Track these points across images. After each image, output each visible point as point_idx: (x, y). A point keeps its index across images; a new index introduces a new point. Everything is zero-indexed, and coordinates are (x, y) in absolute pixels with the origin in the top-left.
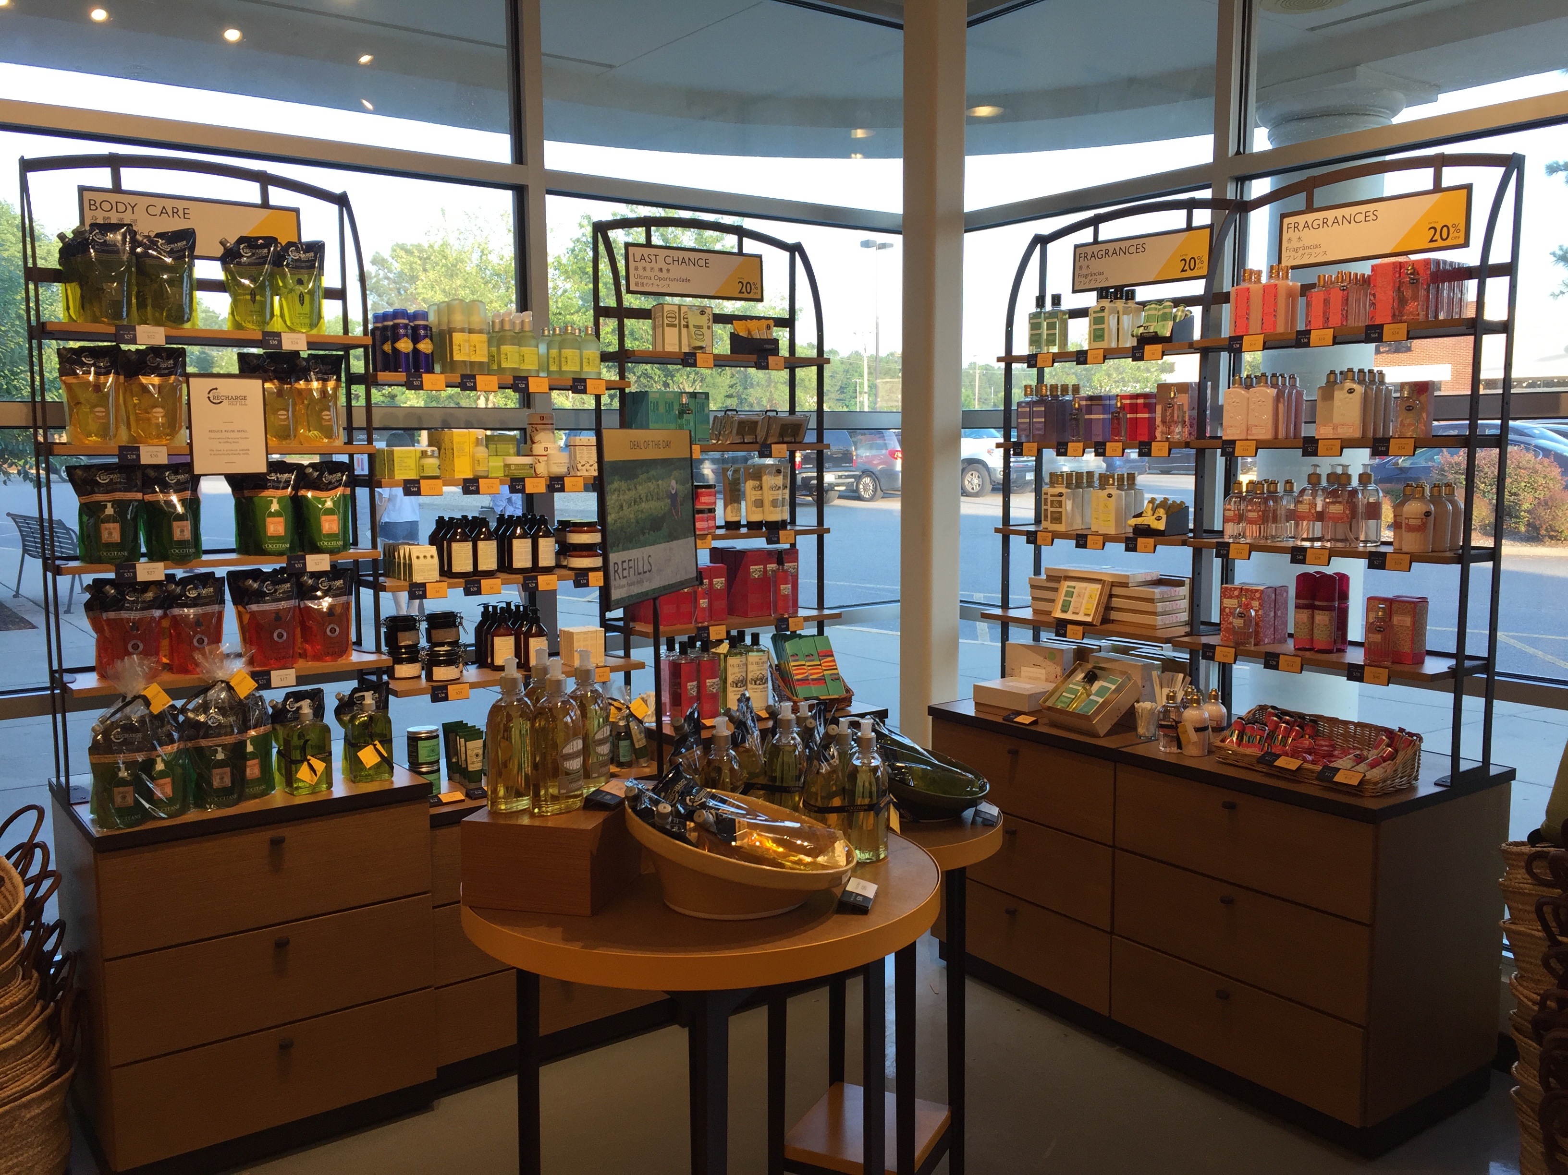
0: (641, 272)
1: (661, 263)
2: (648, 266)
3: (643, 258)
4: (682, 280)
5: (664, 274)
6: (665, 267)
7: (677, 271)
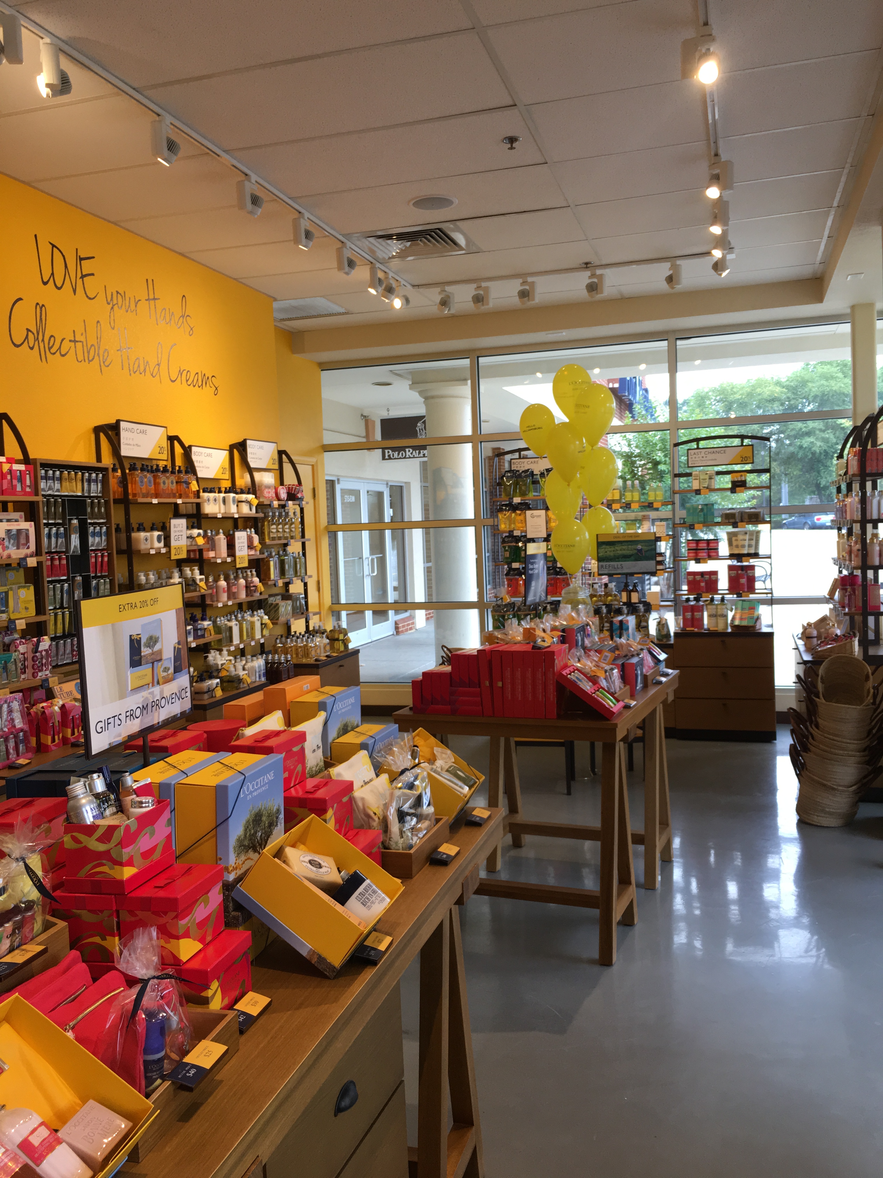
0: (694, 459)
1: (703, 455)
2: (697, 456)
3: (695, 454)
4: (712, 460)
5: (704, 458)
6: (704, 456)
7: (710, 456)
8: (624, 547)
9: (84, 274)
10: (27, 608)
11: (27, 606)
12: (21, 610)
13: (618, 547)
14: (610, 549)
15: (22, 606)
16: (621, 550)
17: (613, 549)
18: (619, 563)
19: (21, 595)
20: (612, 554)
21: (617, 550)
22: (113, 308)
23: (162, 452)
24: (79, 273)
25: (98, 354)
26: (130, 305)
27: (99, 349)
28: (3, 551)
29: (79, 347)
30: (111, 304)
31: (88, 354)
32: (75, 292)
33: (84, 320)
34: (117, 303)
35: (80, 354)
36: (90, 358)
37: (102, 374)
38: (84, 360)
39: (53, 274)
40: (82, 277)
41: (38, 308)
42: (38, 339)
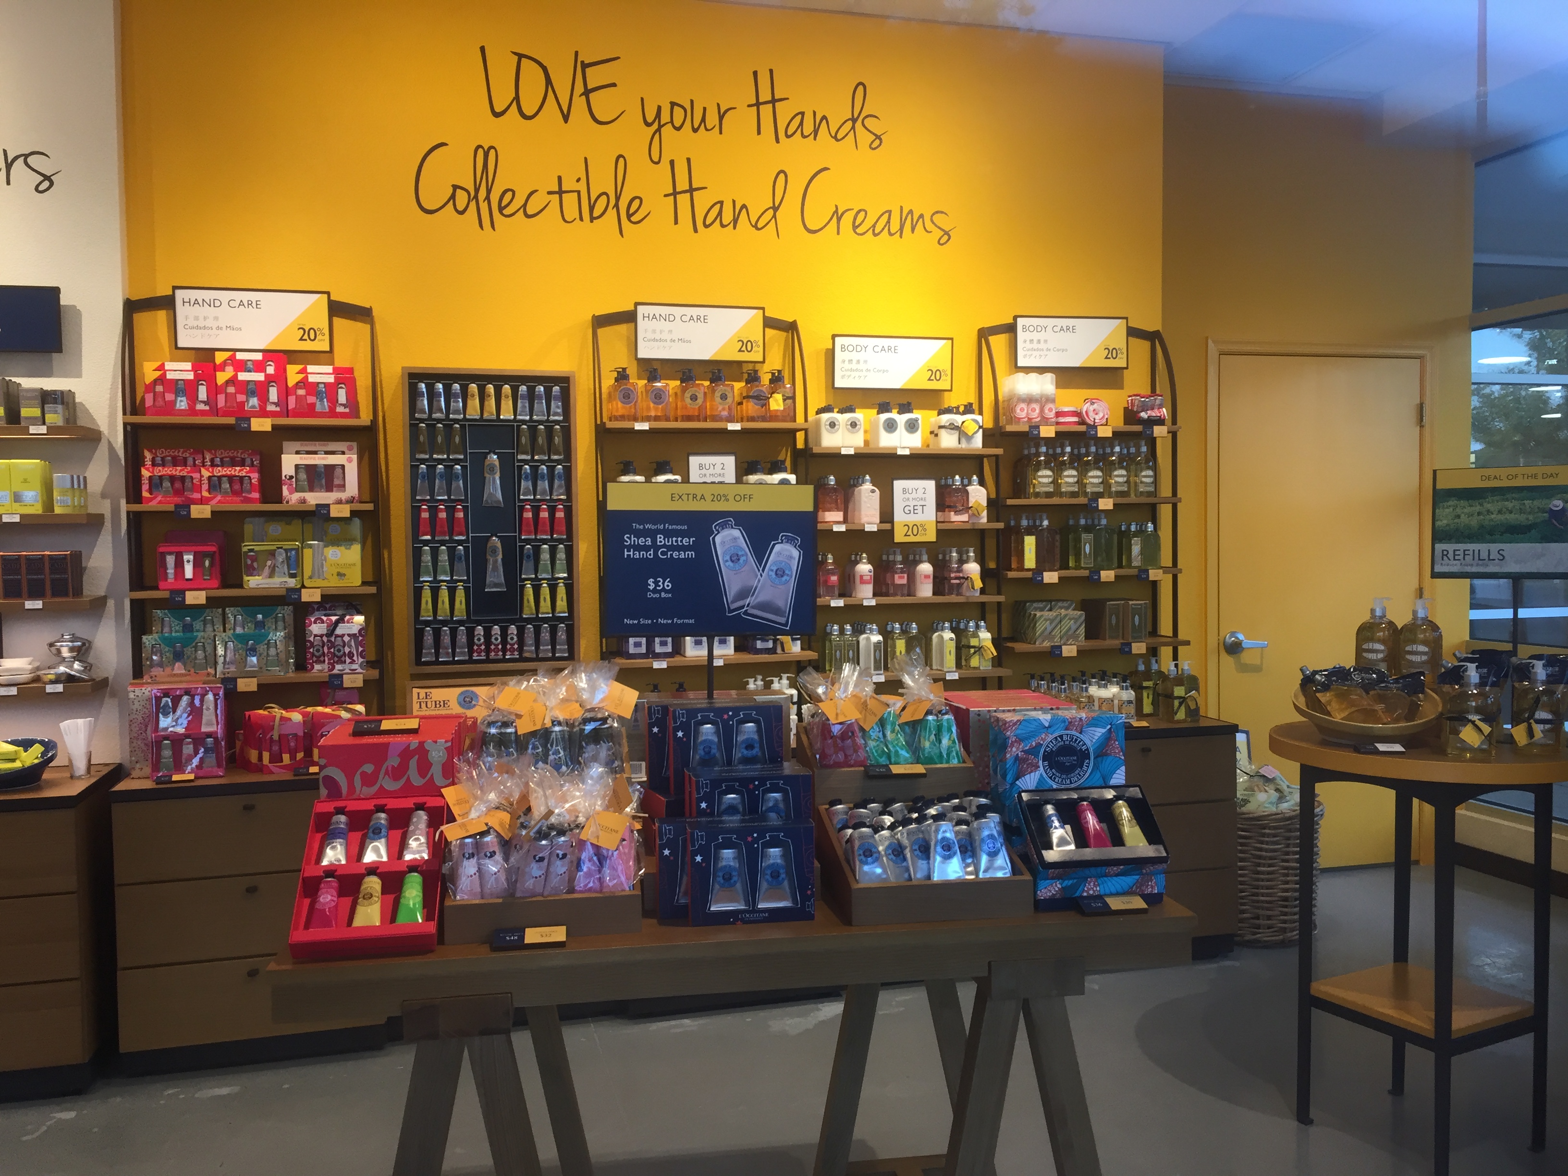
8: (1509, 505)
9: (589, 87)
12: (327, 576)
13: (1492, 505)
14: (1467, 510)
15: (328, 571)
16: (1500, 512)
17: (1478, 508)
18: (1494, 547)
19: (329, 556)
20: (1474, 522)
21: (1489, 512)
22: (659, 130)
23: (749, 349)
24: (579, 88)
25: (616, 206)
26: (703, 120)
27: (618, 198)
28: (291, 493)
29: (570, 200)
30: (656, 126)
31: (592, 209)
32: (566, 118)
33: (586, 159)
34: (672, 122)
35: (571, 211)
36: (595, 214)
37: (622, 236)
38: (581, 219)
39: (517, 98)
40: (587, 93)
41: (480, 152)
42: (476, 197)
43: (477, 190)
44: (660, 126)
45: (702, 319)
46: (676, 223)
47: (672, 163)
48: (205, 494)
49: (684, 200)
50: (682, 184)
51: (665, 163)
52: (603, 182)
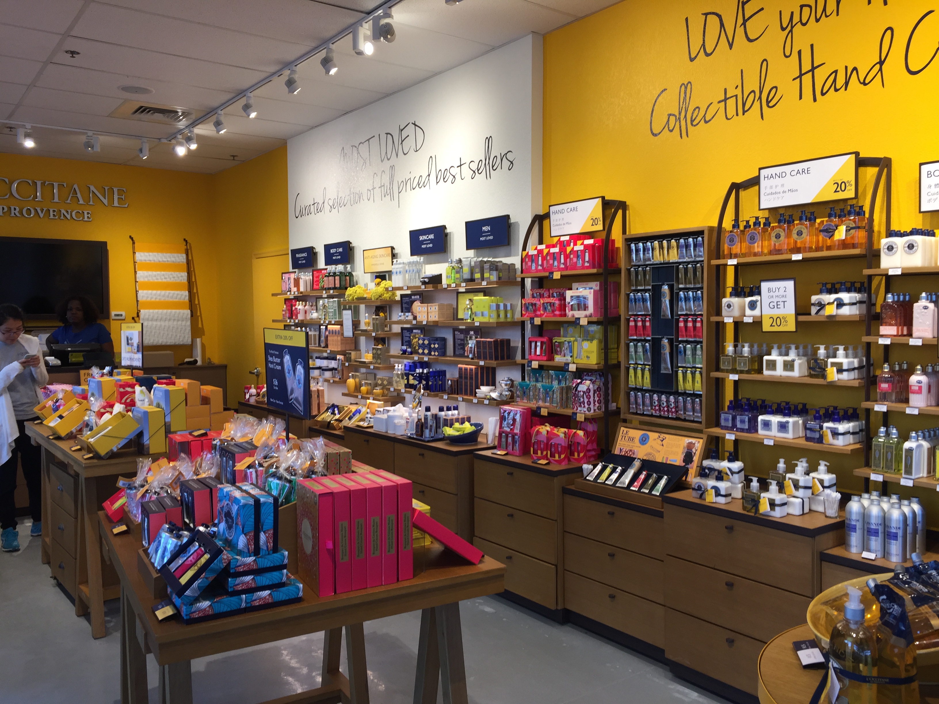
9: (746, 18)
10: (588, 357)
11: (589, 355)
12: (582, 357)
15: (584, 354)
19: (584, 347)
22: (791, 31)
23: (843, 189)
24: (740, 21)
25: (760, 98)
26: (824, 10)
27: (761, 92)
28: (569, 311)
29: (731, 103)
30: (789, 28)
31: (744, 105)
32: (731, 46)
33: (742, 71)
34: (801, 20)
35: (731, 111)
36: (746, 109)
37: (763, 119)
38: (737, 115)
39: (704, 45)
40: (745, 21)
41: (683, 87)
42: (679, 118)
43: (680, 113)
44: (792, 27)
45: (806, 171)
46: (801, 98)
47: (800, 52)
48: (542, 312)
49: (807, 79)
50: (807, 66)
51: (795, 55)
52: (751, 84)
